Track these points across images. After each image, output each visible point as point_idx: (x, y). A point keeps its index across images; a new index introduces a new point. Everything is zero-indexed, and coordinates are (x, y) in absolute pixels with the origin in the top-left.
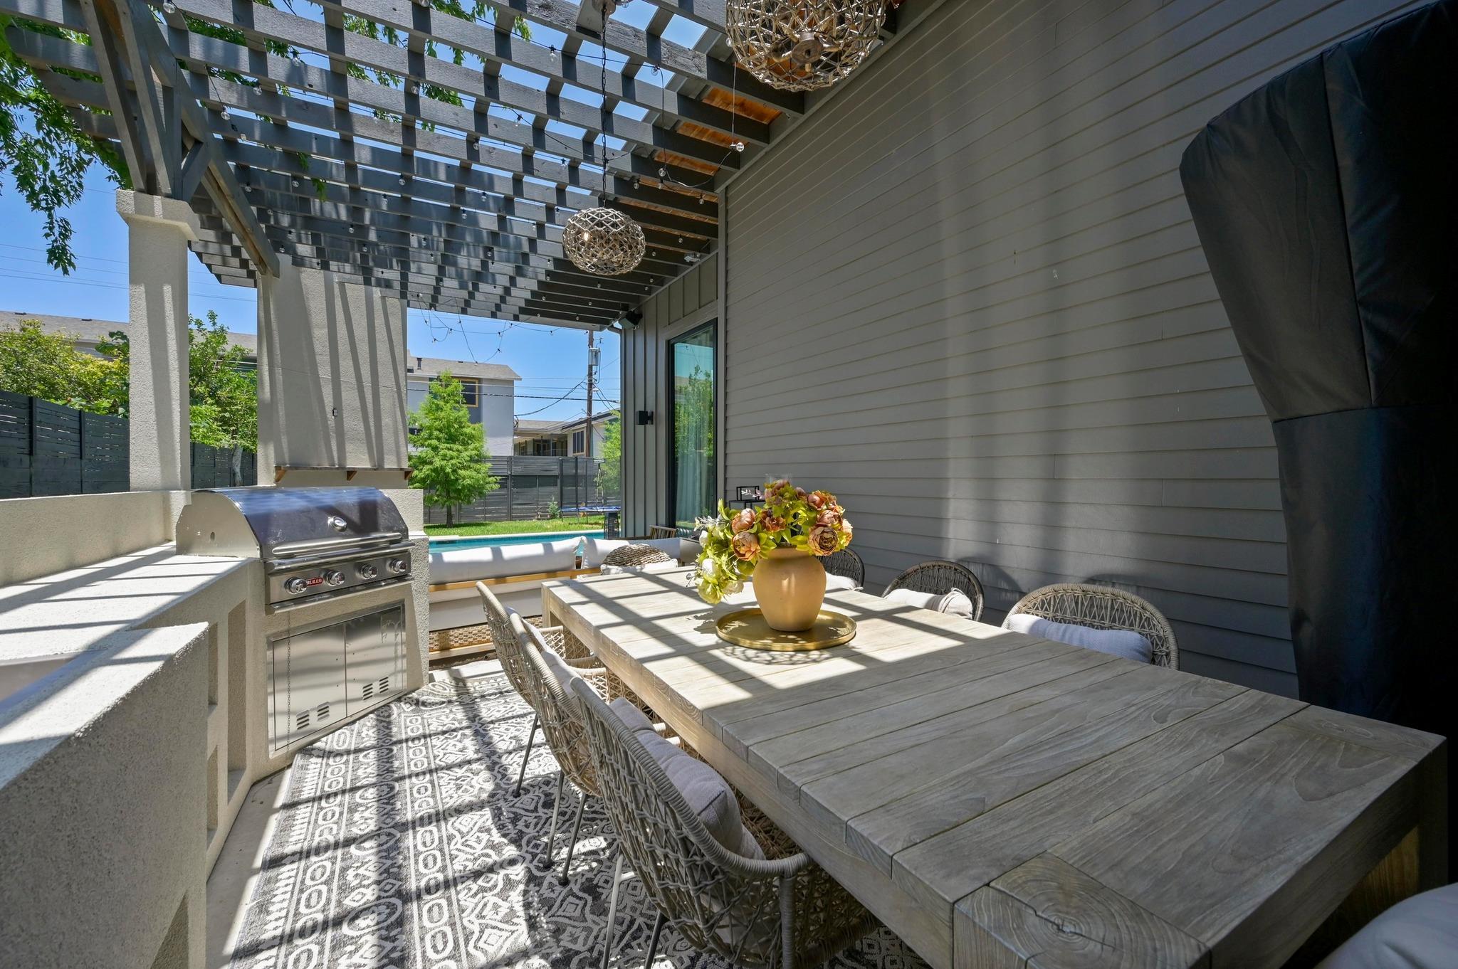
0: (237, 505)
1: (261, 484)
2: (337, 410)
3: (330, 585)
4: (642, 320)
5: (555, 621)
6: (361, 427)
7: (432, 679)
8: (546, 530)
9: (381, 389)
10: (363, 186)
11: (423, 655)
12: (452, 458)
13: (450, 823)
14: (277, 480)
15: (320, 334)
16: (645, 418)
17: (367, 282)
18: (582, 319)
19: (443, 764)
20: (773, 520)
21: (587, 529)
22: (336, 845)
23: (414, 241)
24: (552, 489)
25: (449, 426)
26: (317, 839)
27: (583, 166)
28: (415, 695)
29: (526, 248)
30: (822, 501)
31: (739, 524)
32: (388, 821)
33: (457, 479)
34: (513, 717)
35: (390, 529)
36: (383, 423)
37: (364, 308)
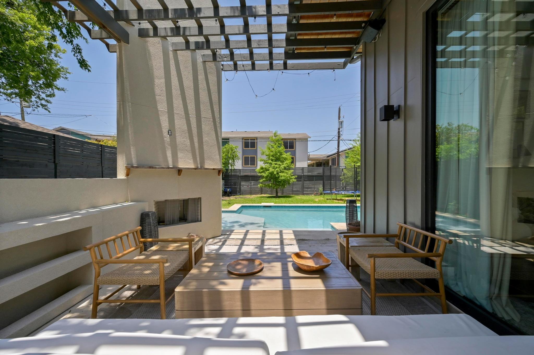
1: (119, 177)
2: (171, 132)
6: (188, 142)
12: (276, 168)
14: (127, 175)
15: (159, 83)
21: (336, 203)
24: (321, 182)
25: (276, 154)
33: (279, 177)
36: (204, 140)
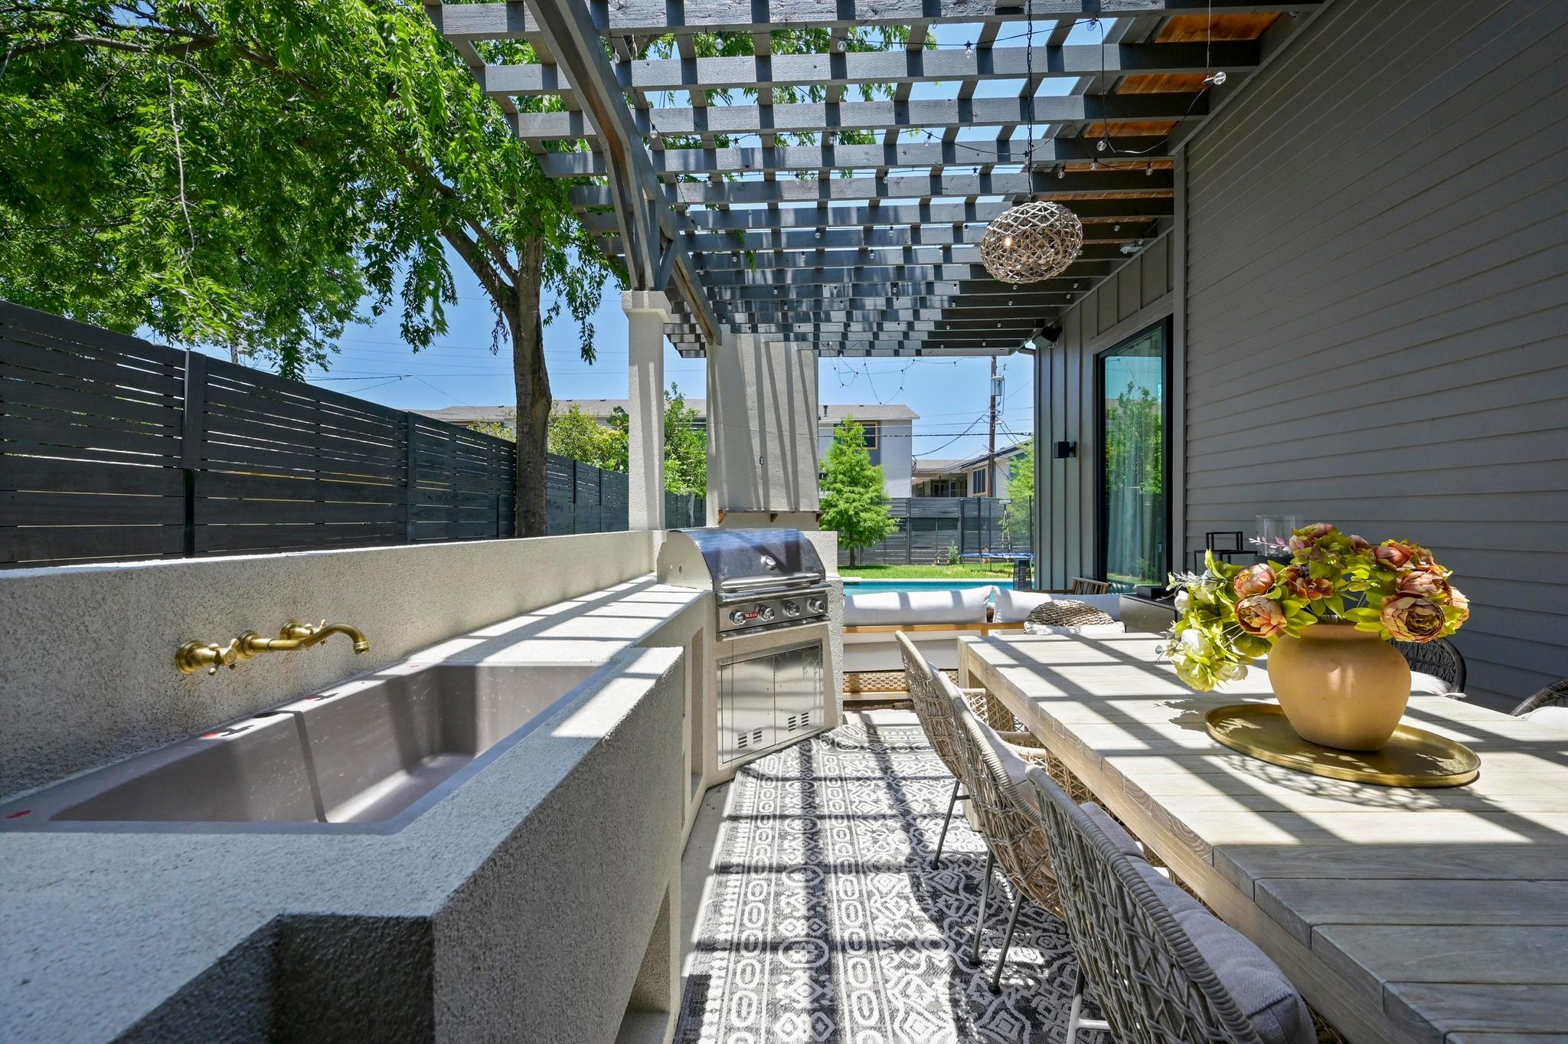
0: (697, 543)
1: (710, 525)
2: (763, 458)
3: (762, 619)
4: (1062, 335)
5: (974, 682)
6: (781, 473)
7: (845, 722)
8: (947, 576)
9: (798, 437)
10: (788, 248)
11: (837, 696)
12: (854, 501)
13: (869, 878)
14: (720, 523)
15: (751, 390)
16: (1065, 450)
17: (787, 339)
18: (990, 345)
19: (860, 813)
20: (1309, 582)
21: (991, 577)
22: (771, 869)
23: (826, 293)
24: (951, 532)
25: (852, 469)
26: (755, 858)
27: (997, 170)
28: (830, 734)
29: (931, 277)
30: (1406, 557)
31: (1248, 585)
32: (813, 858)
33: (859, 522)
34: (925, 778)
35: (810, 570)
36: (799, 469)
37: (783, 363)
